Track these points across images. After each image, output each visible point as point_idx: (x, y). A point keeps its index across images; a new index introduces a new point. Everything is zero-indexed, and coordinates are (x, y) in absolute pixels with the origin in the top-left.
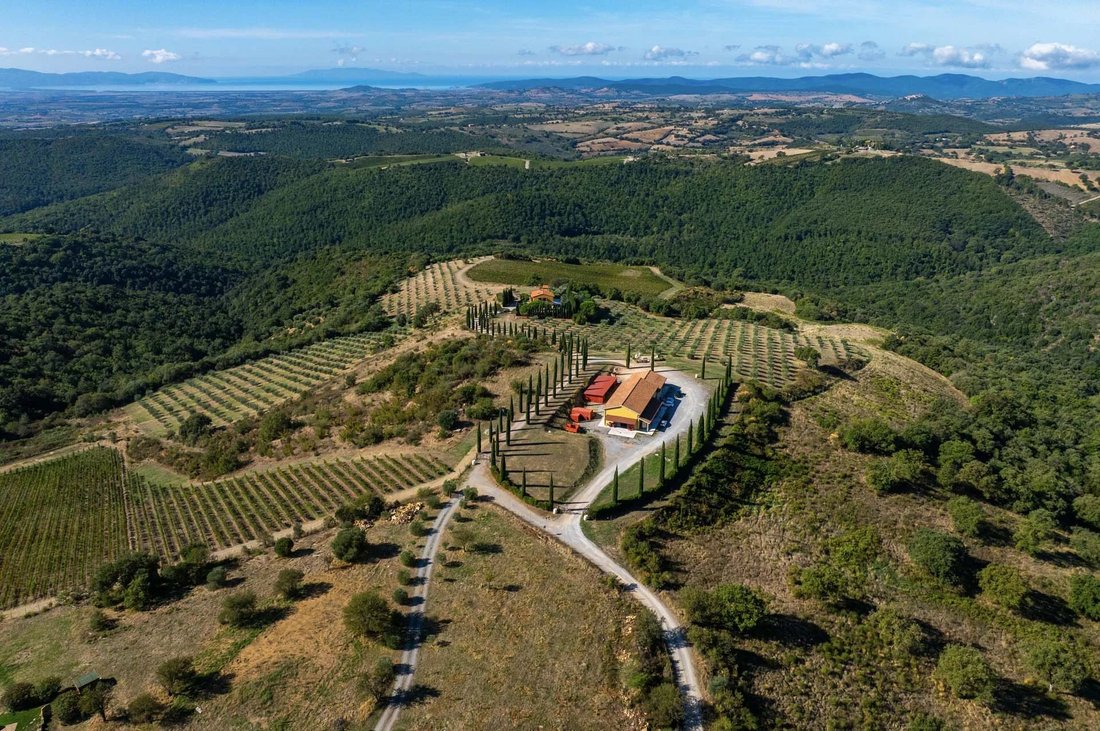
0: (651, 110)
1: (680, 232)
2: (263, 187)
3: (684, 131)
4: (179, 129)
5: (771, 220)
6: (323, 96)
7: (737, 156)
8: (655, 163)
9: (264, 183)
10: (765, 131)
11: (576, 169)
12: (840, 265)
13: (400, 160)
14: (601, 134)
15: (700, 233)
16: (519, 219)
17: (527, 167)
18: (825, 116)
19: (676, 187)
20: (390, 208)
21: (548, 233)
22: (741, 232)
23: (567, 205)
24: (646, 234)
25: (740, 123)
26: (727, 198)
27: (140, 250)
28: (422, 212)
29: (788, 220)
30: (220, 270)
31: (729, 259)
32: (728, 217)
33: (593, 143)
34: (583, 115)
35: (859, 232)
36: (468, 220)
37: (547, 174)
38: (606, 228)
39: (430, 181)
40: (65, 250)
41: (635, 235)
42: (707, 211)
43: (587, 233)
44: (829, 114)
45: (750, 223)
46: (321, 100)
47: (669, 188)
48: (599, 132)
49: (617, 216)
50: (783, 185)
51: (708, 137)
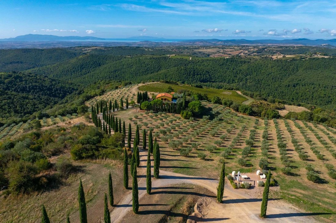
0: (235, 46)
1: (246, 82)
2: (101, 64)
3: (247, 52)
4: (86, 49)
5: (282, 79)
6: (135, 43)
7: (267, 57)
8: (237, 59)
9: (101, 63)
10: (274, 53)
11: (208, 60)
12: (313, 97)
13: (148, 56)
14: (218, 53)
15: (254, 83)
16: (185, 76)
17: (190, 59)
18: (295, 48)
19: (245, 67)
20: (141, 71)
21: (195, 81)
22: (270, 83)
23: (203, 71)
24: (233, 83)
25: (266, 50)
26: (264, 71)
27: (43, 80)
28: (151, 73)
29: (289, 79)
30: (71, 89)
31: (266, 93)
32: (265, 78)
33: (215, 55)
34: (212, 47)
35: (319, 85)
36: (166, 75)
37: (197, 61)
38: (218, 80)
39: (156, 62)
40: (12, 78)
41: (229, 83)
42: (257, 76)
43: (210, 82)
44: (297, 48)
45: (274, 80)
46: (134, 44)
47: (242, 67)
48: (217, 52)
49: (222, 76)
50: (286, 67)
51: (255, 54)
